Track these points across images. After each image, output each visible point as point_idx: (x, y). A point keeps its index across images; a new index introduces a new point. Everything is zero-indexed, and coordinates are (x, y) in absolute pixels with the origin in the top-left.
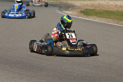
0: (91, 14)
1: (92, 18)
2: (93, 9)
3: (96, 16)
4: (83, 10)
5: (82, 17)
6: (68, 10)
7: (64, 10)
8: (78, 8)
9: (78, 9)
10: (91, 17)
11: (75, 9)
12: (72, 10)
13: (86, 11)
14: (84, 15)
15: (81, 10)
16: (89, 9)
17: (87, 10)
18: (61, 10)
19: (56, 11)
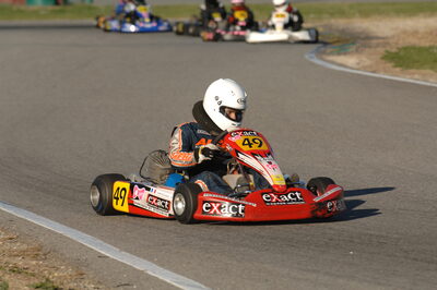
0: (418, 62)
1: (416, 76)
2: (427, 45)
3: (432, 68)
4: (394, 50)
5: (386, 72)
6: (345, 54)
7: (331, 54)
8: (378, 45)
9: (379, 49)
10: (414, 74)
11: (370, 47)
12: (357, 51)
13: (402, 53)
14: (396, 66)
15: (387, 52)
16: (414, 48)
17: (405, 49)
18: (324, 53)
19: (307, 57)
